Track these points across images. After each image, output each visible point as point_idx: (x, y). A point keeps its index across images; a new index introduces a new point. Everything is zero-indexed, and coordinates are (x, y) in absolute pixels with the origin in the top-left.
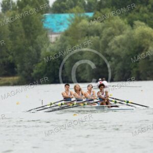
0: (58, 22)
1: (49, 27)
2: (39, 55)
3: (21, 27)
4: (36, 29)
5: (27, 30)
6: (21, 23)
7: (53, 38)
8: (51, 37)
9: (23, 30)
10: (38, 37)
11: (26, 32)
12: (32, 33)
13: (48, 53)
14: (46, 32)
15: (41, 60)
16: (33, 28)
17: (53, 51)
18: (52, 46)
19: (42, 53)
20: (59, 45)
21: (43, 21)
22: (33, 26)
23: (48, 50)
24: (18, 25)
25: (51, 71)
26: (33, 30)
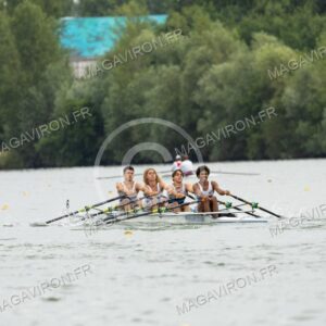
0: (90, 35)
1: (72, 46)
2: (50, 106)
3: (12, 44)
4: (44, 50)
5: (25, 52)
6: (13, 37)
7: (80, 69)
8: (77, 67)
9: (16, 52)
10: (50, 66)
11: (23, 55)
12: (37, 59)
13: (69, 101)
14: (66, 55)
15: (54, 115)
16: (37, 47)
17: (82, 97)
18: (77, 85)
19: (58, 101)
20: (94, 85)
21: (59, 33)
22: (38, 42)
23: (70, 94)
24: (7, 42)
25: (76, 140)
26: (38, 52)
